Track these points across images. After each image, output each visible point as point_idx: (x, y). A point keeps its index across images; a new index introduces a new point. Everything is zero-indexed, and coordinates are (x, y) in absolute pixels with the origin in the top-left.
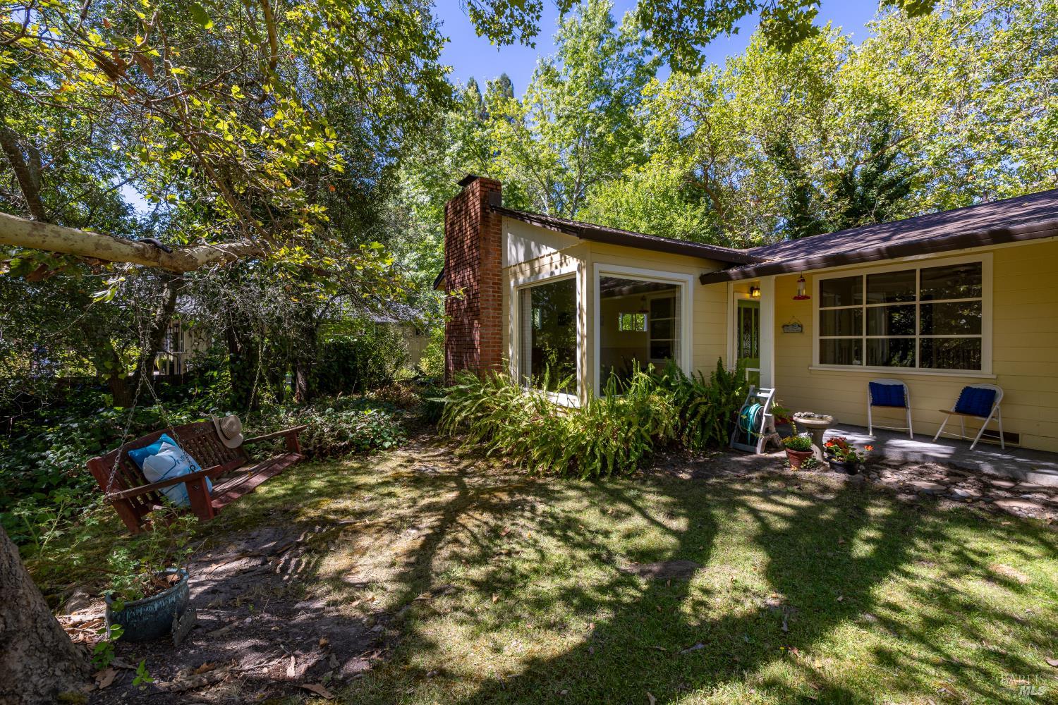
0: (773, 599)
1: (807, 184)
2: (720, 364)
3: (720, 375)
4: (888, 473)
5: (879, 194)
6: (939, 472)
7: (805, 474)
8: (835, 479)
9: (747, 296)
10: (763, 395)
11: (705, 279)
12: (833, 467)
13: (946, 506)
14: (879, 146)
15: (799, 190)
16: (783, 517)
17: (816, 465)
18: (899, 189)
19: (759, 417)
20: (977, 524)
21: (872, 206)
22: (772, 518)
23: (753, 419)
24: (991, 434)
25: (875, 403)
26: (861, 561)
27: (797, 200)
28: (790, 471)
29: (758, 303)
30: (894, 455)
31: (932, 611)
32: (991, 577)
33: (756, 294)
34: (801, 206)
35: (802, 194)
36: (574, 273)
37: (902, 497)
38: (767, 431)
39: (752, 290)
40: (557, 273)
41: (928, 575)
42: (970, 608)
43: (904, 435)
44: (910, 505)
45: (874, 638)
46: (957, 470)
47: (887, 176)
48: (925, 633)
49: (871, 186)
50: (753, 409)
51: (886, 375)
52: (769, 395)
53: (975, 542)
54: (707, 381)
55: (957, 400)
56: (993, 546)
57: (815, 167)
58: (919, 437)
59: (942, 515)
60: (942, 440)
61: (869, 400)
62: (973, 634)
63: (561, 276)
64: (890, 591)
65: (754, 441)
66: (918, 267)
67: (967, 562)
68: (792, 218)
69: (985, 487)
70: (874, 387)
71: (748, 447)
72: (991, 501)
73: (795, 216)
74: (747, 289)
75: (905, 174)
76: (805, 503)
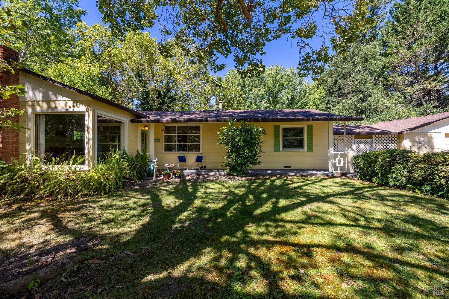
0: (181, 201)
1: (148, 91)
2: (137, 152)
3: (138, 155)
4: (187, 177)
5: (168, 100)
6: (195, 176)
7: (170, 181)
8: (178, 180)
9: (143, 128)
10: (154, 161)
11: (132, 121)
12: (176, 177)
13: (200, 180)
14: (167, 84)
15: (146, 92)
16: (172, 189)
17: (172, 178)
18: (173, 99)
19: (154, 168)
20: (205, 182)
21: (166, 103)
22: (170, 190)
23: (152, 168)
24: (202, 167)
25: (179, 161)
26: (191, 192)
27: (145, 95)
28: (167, 180)
29: (147, 131)
30: (185, 174)
31: (206, 195)
32: (211, 189)
33: (147, 128)
34: (146, 98)
35: (147, 94)
36: (85, 112)
37: (192, 180)
38: (156, 172)
39: (145, 127)
40: (71, 110)
41: (203, 191)
42: (210, 193)
43: (186, 169)
44: (194, 182)
45: (200, 200)
46: (198, 175)
47: (170, 94)
48: (206, 197)
49: (165, 96)
50: (152, 165)
51: (181, 154)
52: (156, 161)
53: (207, 185)
54: (134, 157)
55: (196, 158)
56: (209, 184)
57: (152, 86)
58: (189, 169)
59: (200, 182)
60: (194, 169)
61: (178, 161)
62: (212, 196)
63: (73, 112)
64: (198, 194)
65: (153, 176)
66: (188, 125)
67: (207, 187)
68: (143, 101)
69: (204, 177)
70: (179, 157)
71: (151, 178)
72: (206, 178)
73: (144, 101)
74: (143, 126)
75: (174, 95)
76: (175, 186)
